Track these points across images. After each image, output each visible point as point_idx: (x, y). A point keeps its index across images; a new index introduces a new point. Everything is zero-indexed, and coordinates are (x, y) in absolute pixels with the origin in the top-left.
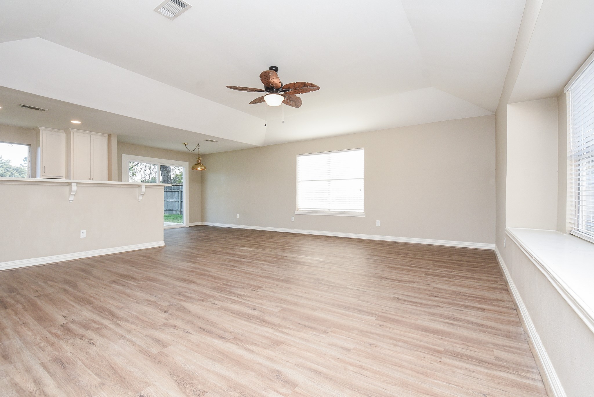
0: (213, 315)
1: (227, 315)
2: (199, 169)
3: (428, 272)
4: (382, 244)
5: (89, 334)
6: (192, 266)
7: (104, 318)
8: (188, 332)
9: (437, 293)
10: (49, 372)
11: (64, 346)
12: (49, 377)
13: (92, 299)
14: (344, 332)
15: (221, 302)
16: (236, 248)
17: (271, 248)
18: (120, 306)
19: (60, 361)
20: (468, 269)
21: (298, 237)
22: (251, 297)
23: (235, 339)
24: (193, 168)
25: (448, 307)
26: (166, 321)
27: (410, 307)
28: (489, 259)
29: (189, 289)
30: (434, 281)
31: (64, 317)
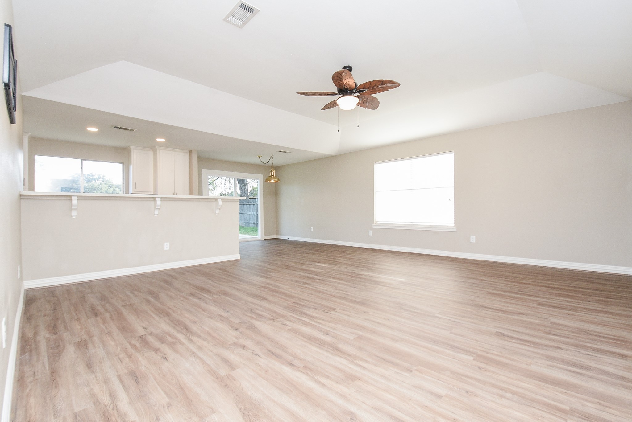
0: (284, 338)
1: (297, 339)
2: (273, 181)
3: (542, 301)
4: (478, 264)
5: (165, 348)
6: (265, 281)
7: (179, 332)
8: (256, 355)
9: (556, 331)
10: (124, 386)
11: (140, 359)
12: (123, 391)
13: (170, 311)
14: (433, 372)
15: (292, 323)
16: (309, 263)
17: (347, 264)
18: (194, 320)
19: (135, 375)
20: (597, 300)
21: (377, 253)
22: (323, 320)
23: (305, 367)
24: (267, 180)
25: (572, 350)
26: (236, 340)
27: (520, 346)
28: (627, 287)
29: (261, 307)
30: (550, 314)
31: (144, 328)
